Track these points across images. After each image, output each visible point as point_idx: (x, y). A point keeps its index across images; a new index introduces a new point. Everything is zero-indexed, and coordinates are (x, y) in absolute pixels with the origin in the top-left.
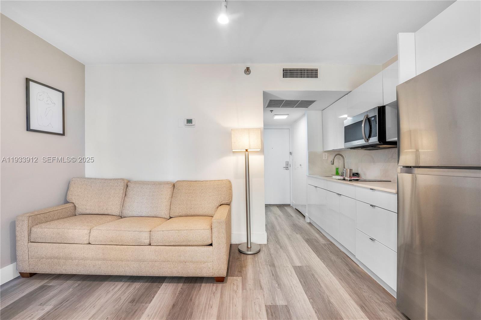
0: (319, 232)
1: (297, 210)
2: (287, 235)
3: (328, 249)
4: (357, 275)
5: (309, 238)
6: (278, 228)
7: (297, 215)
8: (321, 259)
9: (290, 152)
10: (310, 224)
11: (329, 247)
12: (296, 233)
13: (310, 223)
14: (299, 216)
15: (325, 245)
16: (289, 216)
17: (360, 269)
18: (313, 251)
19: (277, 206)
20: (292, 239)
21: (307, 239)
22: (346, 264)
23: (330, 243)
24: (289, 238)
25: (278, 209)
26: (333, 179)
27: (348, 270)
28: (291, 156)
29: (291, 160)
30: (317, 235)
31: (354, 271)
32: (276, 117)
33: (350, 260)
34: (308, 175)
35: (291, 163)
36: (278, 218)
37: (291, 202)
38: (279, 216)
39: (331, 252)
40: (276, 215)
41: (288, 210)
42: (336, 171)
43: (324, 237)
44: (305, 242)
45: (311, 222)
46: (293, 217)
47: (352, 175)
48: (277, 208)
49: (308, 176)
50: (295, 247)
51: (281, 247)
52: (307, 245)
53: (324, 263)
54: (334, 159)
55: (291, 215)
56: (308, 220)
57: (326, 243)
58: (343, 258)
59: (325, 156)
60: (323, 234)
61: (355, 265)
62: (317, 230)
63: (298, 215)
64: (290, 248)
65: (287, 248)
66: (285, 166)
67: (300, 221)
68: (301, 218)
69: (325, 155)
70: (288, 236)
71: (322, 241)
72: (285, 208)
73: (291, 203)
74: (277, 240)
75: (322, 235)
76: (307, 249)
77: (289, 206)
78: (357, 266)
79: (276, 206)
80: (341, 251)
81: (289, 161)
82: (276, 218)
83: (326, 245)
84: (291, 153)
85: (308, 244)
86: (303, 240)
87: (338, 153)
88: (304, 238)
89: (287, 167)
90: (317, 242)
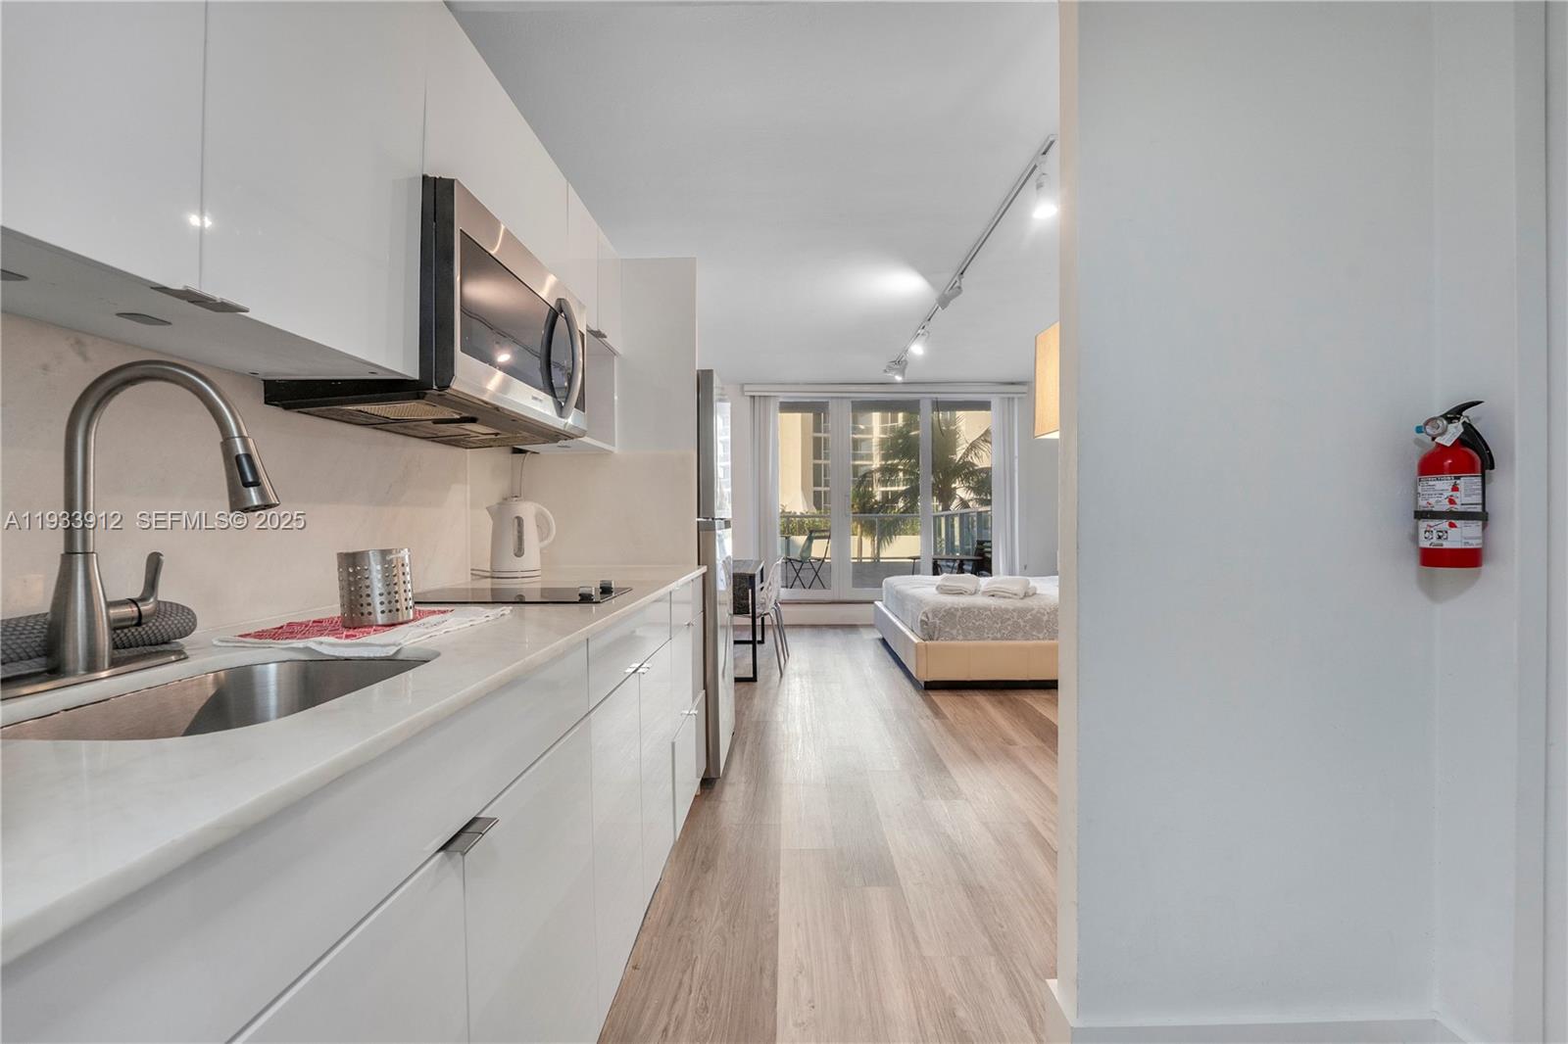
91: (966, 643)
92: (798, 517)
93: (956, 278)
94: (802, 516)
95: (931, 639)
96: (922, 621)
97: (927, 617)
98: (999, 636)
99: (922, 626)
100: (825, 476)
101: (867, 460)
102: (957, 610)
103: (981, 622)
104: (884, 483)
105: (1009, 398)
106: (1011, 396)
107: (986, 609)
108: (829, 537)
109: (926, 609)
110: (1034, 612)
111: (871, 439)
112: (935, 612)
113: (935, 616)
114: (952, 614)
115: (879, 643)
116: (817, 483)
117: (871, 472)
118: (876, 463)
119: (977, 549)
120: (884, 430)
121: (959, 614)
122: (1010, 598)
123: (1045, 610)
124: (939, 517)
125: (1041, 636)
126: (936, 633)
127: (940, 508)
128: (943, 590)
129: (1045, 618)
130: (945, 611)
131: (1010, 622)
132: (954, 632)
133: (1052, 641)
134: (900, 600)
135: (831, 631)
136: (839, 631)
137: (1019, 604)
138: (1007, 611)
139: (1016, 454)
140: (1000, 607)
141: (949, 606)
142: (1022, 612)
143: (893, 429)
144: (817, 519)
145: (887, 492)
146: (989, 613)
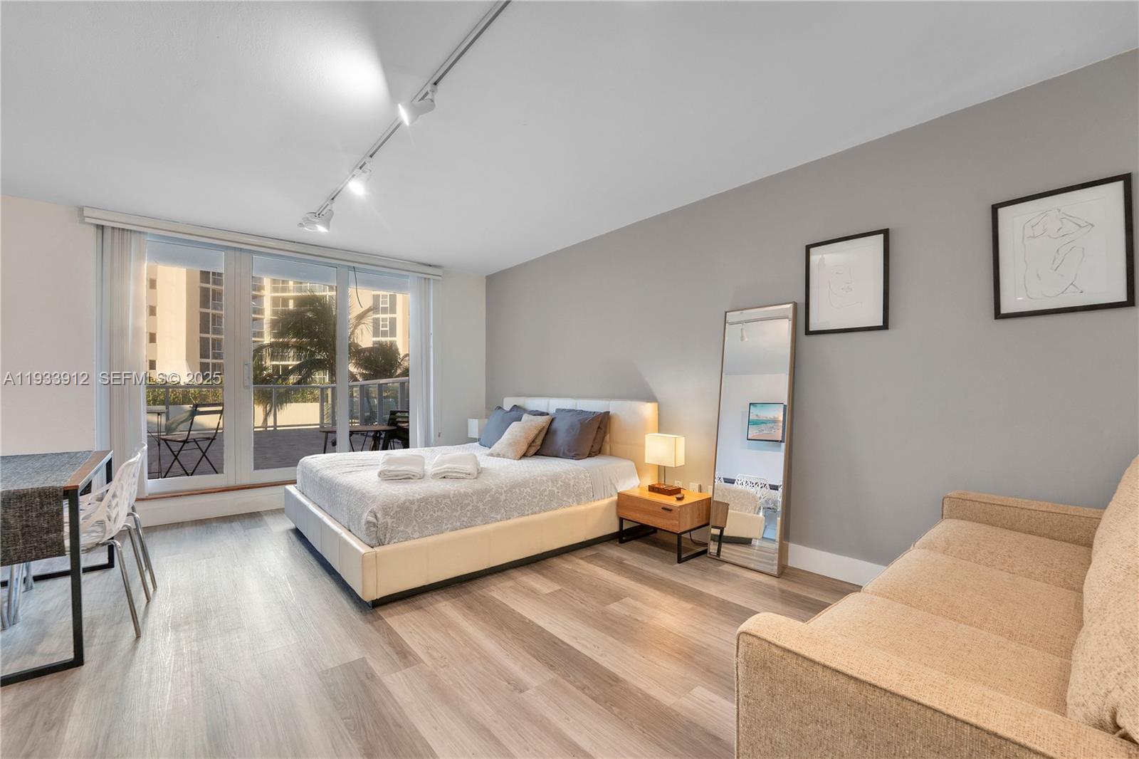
91: (423, 540)
92: (182, 387)
93: (429, 88)
94: (188, 386)
95: (381, 544)
96: (368, 522)
97: (376, 517)
98: (458, 524)
99: (368, 529)
100: (213, 348)
101: (258, 337)
102: (412, 502)
103: (439, 513)
104: (273, 357)
105: (425, 278)
106: (429, 276)
107: (445, 496)
108: (221, 412)
109: (374, 507)
110: (492, 493)
111: (263, 319)
112: (386, 509)
113: (386, 514)
114: (408, 509)
115: (292, 536)
116: (204, 354)
117: (264, 347)
118: (267, 339)
119: (390, 419)
120: (275, 313)
121: (415, 507)
122: (463, 478)
123: (502, 488)
124: (327, 388)
125: (499, 517)
126: (388, 536)
127: (327, 380)
128: (387, 476)
129: (503, 497)
130: (398, 506)
131: (469, 508)
132: (409, 530)
133: (509, 521)
134: (328, 491)
135: (225, 526)
136: (236, 525)
137: (477, 485)
138: (466, 495)
139: (432, 331)
140: (460, 493)
141: (403, 499)
142: (481, 494)
143: (284, 312)
144: (204, 390)
145: (278, 366)
146: (447, 501)
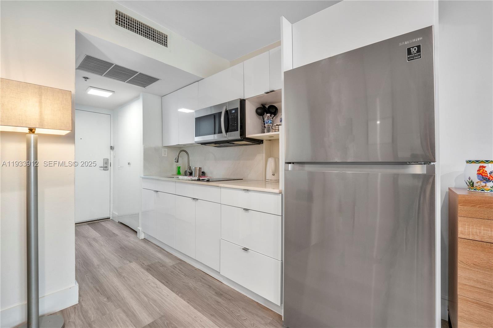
0: (161, 250)
1: (121, 223)
2: (115, 271)
3: (180, 272)
4: (227, 298)
5: (150, 264)
6: (95, 261)
7: (123, 231)
8: (176, 292)
9: (111, 146)
10: (145, 240)
11: (180, 269)
12: (128, 262)
13: (144, 238)
14: (127, 231)
15: (174, 267)
16: (110, 235)
17: (225, 287)
18: (162, 284)
19: (88, 224)
20: (124, 274)
21: (148, 266)
22: (209, 287)
23: (180, 261)
24: (119, 275)
25: (90, 228)
26: (179, 179)
27: (214, 295)
28: (112, 152)
29: (112, 157)
30: (160, 255)
31: (221, 292)
32: (93, 92)
33: (209, 278)
34: (143, 176)
35: (111, 161)
36: (94, 243)
37: (111, 214)
38: (94, 239)
39: (185, 275)
40: (88, 239)
41: (108, 225)
42: (178, 170)
43: (169, 255)
44: (146, 273)
45: (146, 237)
46: (117, 235)
47: (201, 174)
48: (88, 226)
49: (143, 178)
50: (134, 287)
51: (109, 298)
52: (150, 277)
53: (183, 298)
54: (178, 156)
55: (114, 233)
56: (142, 236)
57: (174, 263)
58: (202, 279)
59: (165, 153)
60: (166, 251)
61: (218, 283)
62: (157, 247)
63: (125, 232)
64: (125, 294)
65: (119, 294)
66: (102, 166)
67: (130, 240)
68: (131, 235)
69: (165, 151)
70: (117, 271)
71: (168, 262)
72: (102, 225)
73: (111, 216)
74: (98, 288)
75: (166, 253)
76: (153, 284)
77: (107, 220)
78: (220, 284)
79: (85, 223)
80: (196, 269)
81: (109, 159)
82: (90, 245)
83: (176, 266)
84: (112, 148)
85: (151, 274)
86: (143, 270)
87: (182, 150)
88: (142, 266)
89: (106, 167)
90: (163, 266)
